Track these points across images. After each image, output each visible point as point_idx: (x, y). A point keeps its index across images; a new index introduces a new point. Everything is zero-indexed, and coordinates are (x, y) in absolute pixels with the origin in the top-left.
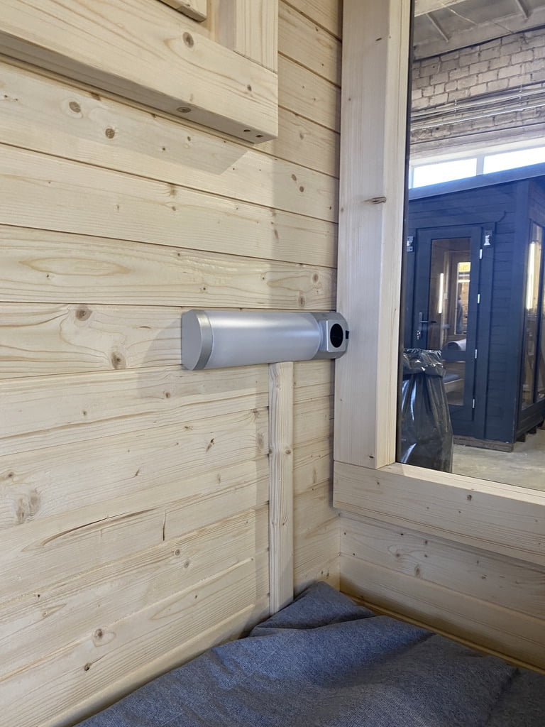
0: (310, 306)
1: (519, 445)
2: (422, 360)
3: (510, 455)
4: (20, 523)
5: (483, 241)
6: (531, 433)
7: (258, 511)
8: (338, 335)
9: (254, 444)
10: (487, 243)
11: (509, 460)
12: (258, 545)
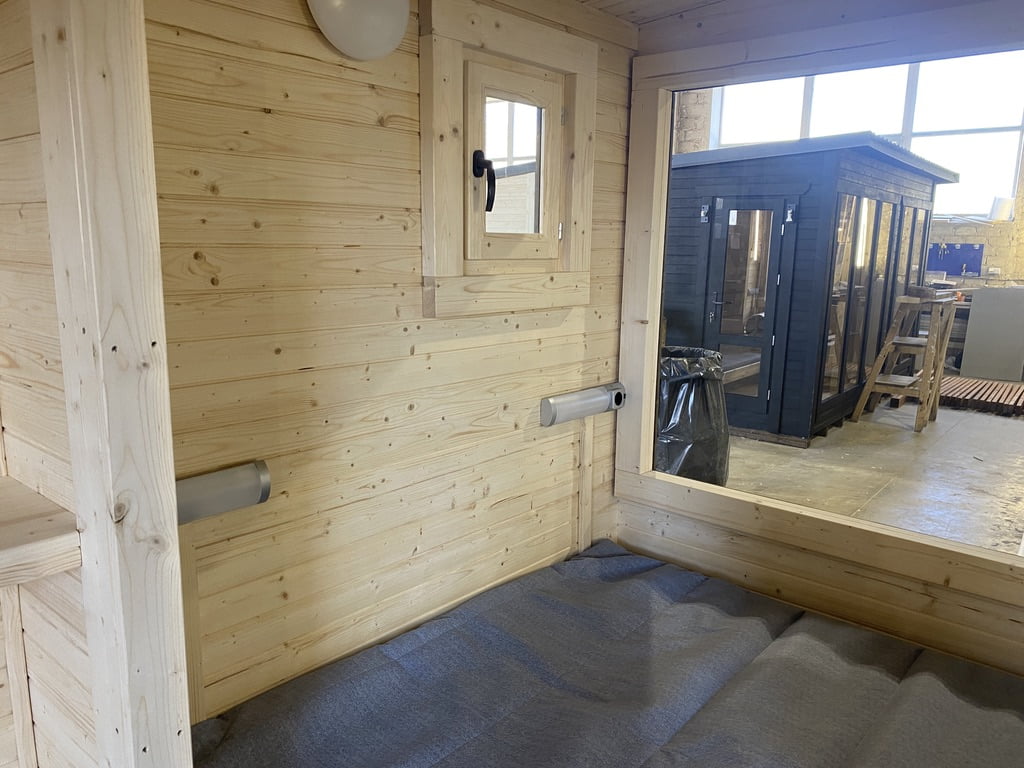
0: (603, 381)
1: (820, 440)
2: (701, 365)
3: (804, 452)
4: (484, 497)
5: (785, 217)
6: (837, 426)
7: (573, 497)
8: (619, 399)
9: (572, 461)
10: (789, 219)
11: (804, 458)
12: (573, 515)
